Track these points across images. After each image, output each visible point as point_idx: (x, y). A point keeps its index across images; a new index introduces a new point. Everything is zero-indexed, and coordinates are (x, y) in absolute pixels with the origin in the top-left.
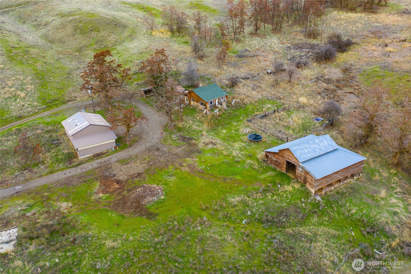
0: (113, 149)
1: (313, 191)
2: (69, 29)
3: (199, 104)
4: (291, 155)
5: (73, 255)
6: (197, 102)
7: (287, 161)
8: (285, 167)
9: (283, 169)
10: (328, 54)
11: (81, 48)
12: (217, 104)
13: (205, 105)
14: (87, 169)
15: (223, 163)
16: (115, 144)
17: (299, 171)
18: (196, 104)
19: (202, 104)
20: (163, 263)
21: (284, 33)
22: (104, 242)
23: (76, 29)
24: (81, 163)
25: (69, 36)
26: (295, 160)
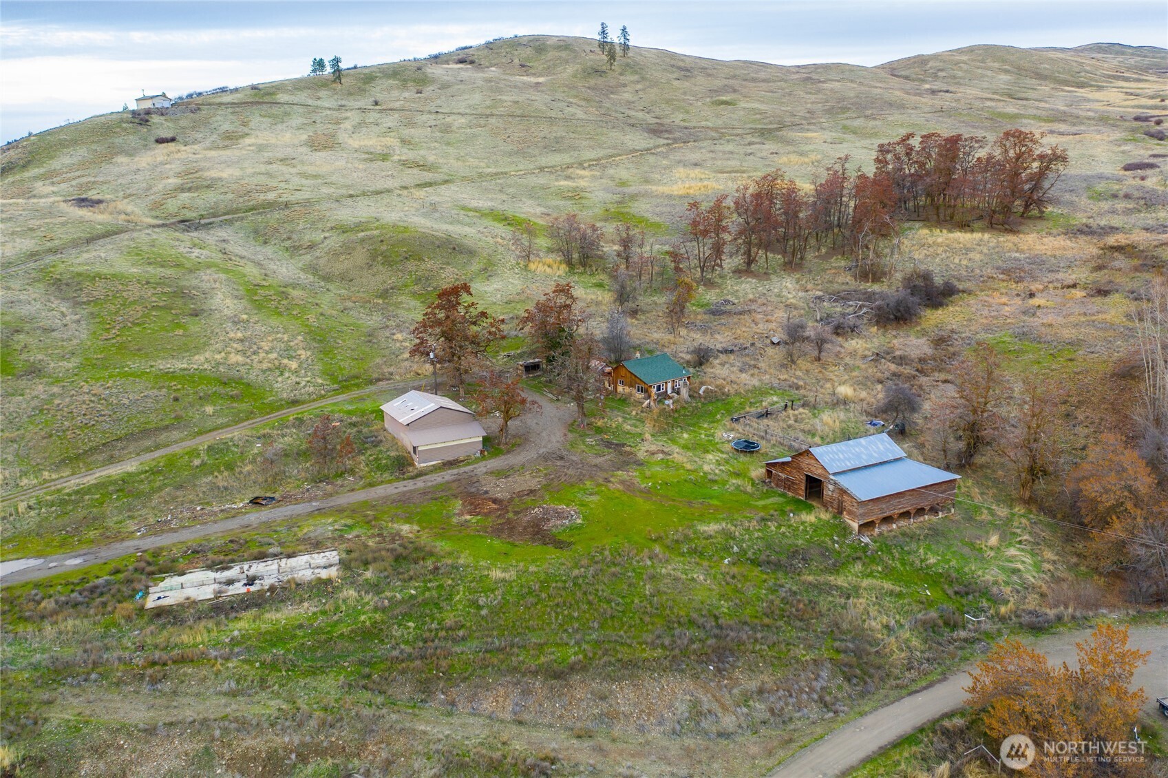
0: (478, 455)
1: (855, 526)
2: (360, 256)
3: (634, 391)
4: (813, 462)
5: (438, 587)
6: (631, 386)
7: (807, 476)
8: (803, 488)
9: (801, 492)
10: (901, 309)
11: (386, 291)
12: (669, 391)
13: (647, 391)
14: (434, 483)
15: (686, 481)
16: (481, 447)
17: (829, 490)
18: (627, 390)
19: (641, 390)
20: (590, 603)
21: (810, 272)
22: (486, 573)
23: (374, 255)
24: (421, 474)
25: (362, 268)
26: (820, 471)
